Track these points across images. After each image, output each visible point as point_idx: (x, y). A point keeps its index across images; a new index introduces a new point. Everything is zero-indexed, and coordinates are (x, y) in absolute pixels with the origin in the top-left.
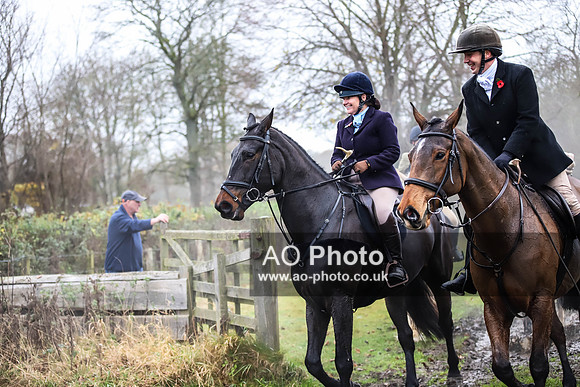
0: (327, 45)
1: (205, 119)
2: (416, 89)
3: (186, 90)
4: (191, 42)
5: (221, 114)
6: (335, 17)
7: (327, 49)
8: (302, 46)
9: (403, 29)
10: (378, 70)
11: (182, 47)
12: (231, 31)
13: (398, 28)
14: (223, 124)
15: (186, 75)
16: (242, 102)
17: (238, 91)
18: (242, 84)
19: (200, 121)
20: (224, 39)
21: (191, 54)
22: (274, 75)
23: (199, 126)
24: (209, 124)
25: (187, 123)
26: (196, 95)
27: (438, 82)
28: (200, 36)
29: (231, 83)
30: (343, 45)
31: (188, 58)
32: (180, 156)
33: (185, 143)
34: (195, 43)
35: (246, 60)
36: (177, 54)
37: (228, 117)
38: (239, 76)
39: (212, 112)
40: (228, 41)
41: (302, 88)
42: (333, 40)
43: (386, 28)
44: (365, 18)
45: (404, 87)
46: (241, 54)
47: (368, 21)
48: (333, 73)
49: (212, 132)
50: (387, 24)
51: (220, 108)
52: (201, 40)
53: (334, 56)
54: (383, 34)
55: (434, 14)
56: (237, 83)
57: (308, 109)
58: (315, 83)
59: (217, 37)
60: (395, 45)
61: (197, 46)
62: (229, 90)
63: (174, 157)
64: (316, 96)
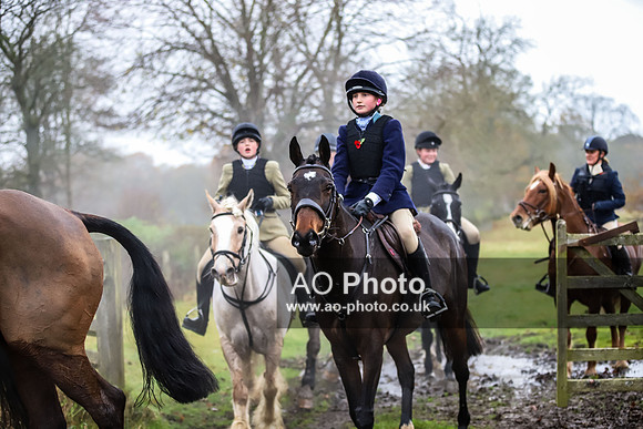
0: (186, 47)
1: (47, 127)
2: (284, 97)
3: (27, 94)
4: (33, 41)
5: (66, 123)
6: (195, 15)
7: (185, 52)
8: (157, 48)
9: (270, 31)
10: (241, 75)
11: (24, 46)
12: (78, 29)
13: (265, 29)
14: (67, 133)
15: (27, 77)
16: (89, 109)
17: (84, 97)
18: (90, 89)
19: (42, 129)
20: (70, 37)
21: (33, 55)
22: (126, 79)
23: (41, 135)
24: (52, 132)
25: (27, 132)
26: (38, 101)
27: (308, 90)
28: (43, 34)
29: (78, 87)
30: (203, 47)
31: (30, 59)
32: (19, 168)
33: (25, 154)
34: (38, 41)
35: (95, 62)
36: (17, 53)
37: (74, 126)
38: (87, 79)
39: (55, 119)
40: (75, 40)
41: (156, 94)
42: (192, 41)
43: (251, 28)
44: (228, 17)
45: (270, 95)
46: (89, 55)
47: (232, 21)
48: (192, 78)
49: (54, 142)
50: (252, 25)
51: (65, 116)
52: (44, 39)
53: (193, 59)
54: (247, 35)
55: (305, 15)
56: (84, 87)
57: (163, 118)
58: (171, 89)
59: (63, 34)
60: (262, 48)
61: (40, 45)
62: (74, 96)
63: (12, 170)
64: (172, 104)
